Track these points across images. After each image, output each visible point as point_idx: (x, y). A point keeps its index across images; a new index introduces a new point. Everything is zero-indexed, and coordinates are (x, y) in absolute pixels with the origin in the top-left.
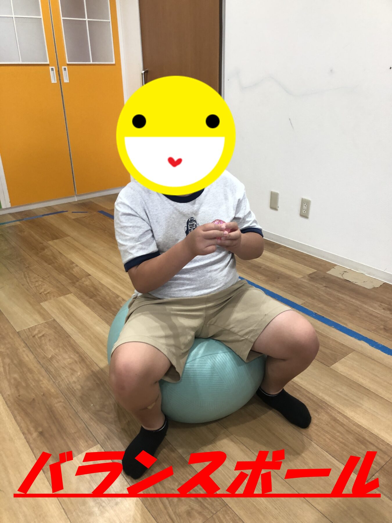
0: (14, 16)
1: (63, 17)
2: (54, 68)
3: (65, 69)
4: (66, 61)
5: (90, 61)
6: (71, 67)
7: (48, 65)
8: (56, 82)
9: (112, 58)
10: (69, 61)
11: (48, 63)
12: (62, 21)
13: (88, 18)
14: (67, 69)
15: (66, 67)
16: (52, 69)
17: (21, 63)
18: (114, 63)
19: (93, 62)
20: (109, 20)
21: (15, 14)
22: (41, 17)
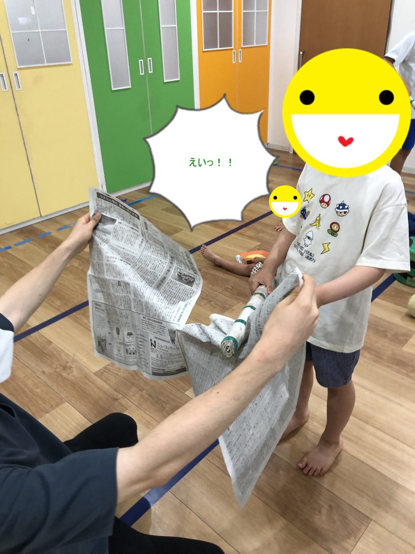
1: (244, 10)
2: (235, 51)
4: (241, 45)
5: (254, 44)
6: (243, 50)
8: (235, 62)
9: (266, 40)
10: (244, 45)
11: (233, 48)
12: (243, 13)
13: (257, 10)
14: (241, 52)
17: (219, 49)
18: (267, 44)
19: (256, 44)
20: (267, 10)
21: (219, 10)
22: (232, 11)
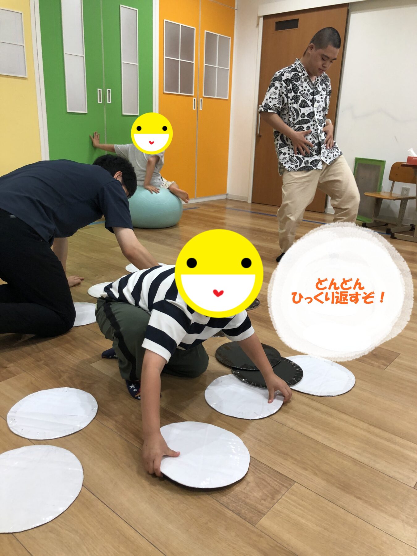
0: (180, 60)
1: (205, 63)
3: (201, 100)
4: (202, 95)
5: (215, 96)
6: (204, 99)
7: (192, 96)
8: (195, 109)
9: (227, 95)
10: (204, 95)
11: (193, 95)
12: (204, 66)
13: (218, 66)
14: (202, 100)
15: (202, 99)
16: (194, 99)
17: (179, 93)
18: (227, 98)
19: (217, 96)
20: (228, 68)
22: (194, 62)
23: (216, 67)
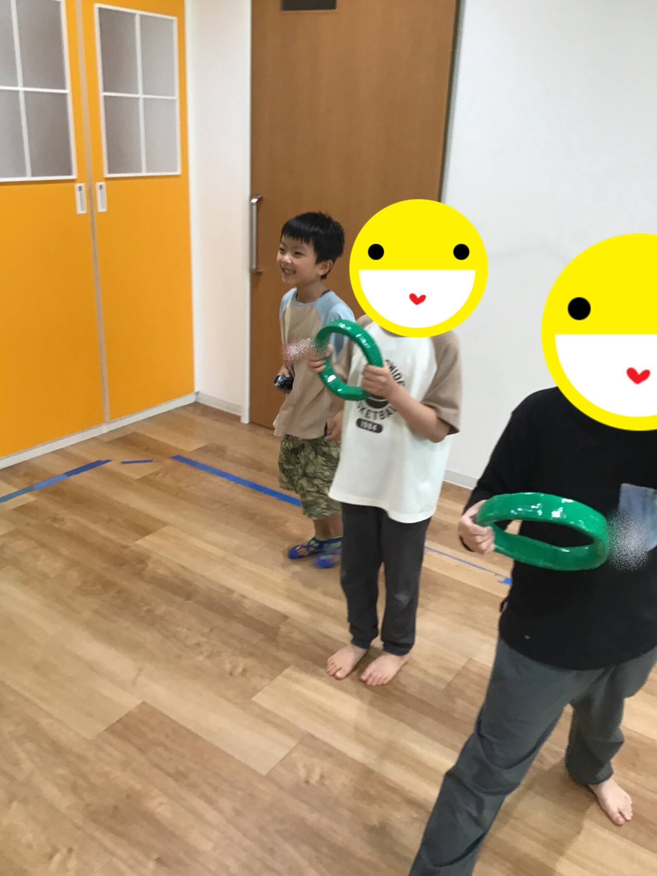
0: (21, 89)
1: (105, 90)
2: (83, 185)
3: (101, 187)
4: (102, 172)
6: (111, 182)
7: (73, 181)
8: (84, 212)
9: (177, 164)
10: (109, 174)
11: (74, 177)
12: (102, 97)
13: (144, 93)
14: (104, 187)
15: (103, 183)
16: (80, 188)
17: (28, 178)
18: (178, 172)
19: (146, 172)
21: (25, 85)
22: (68, 91)
23: (138, 99)
